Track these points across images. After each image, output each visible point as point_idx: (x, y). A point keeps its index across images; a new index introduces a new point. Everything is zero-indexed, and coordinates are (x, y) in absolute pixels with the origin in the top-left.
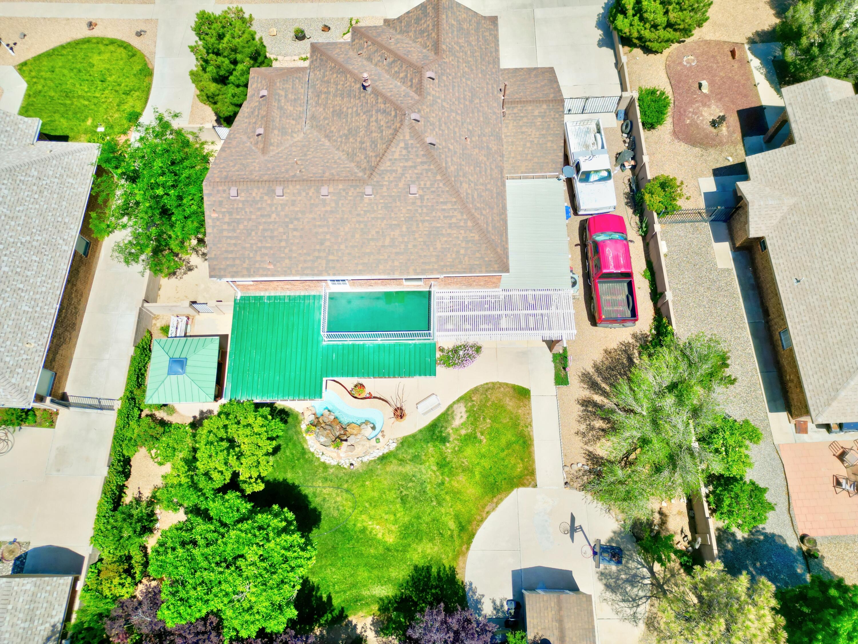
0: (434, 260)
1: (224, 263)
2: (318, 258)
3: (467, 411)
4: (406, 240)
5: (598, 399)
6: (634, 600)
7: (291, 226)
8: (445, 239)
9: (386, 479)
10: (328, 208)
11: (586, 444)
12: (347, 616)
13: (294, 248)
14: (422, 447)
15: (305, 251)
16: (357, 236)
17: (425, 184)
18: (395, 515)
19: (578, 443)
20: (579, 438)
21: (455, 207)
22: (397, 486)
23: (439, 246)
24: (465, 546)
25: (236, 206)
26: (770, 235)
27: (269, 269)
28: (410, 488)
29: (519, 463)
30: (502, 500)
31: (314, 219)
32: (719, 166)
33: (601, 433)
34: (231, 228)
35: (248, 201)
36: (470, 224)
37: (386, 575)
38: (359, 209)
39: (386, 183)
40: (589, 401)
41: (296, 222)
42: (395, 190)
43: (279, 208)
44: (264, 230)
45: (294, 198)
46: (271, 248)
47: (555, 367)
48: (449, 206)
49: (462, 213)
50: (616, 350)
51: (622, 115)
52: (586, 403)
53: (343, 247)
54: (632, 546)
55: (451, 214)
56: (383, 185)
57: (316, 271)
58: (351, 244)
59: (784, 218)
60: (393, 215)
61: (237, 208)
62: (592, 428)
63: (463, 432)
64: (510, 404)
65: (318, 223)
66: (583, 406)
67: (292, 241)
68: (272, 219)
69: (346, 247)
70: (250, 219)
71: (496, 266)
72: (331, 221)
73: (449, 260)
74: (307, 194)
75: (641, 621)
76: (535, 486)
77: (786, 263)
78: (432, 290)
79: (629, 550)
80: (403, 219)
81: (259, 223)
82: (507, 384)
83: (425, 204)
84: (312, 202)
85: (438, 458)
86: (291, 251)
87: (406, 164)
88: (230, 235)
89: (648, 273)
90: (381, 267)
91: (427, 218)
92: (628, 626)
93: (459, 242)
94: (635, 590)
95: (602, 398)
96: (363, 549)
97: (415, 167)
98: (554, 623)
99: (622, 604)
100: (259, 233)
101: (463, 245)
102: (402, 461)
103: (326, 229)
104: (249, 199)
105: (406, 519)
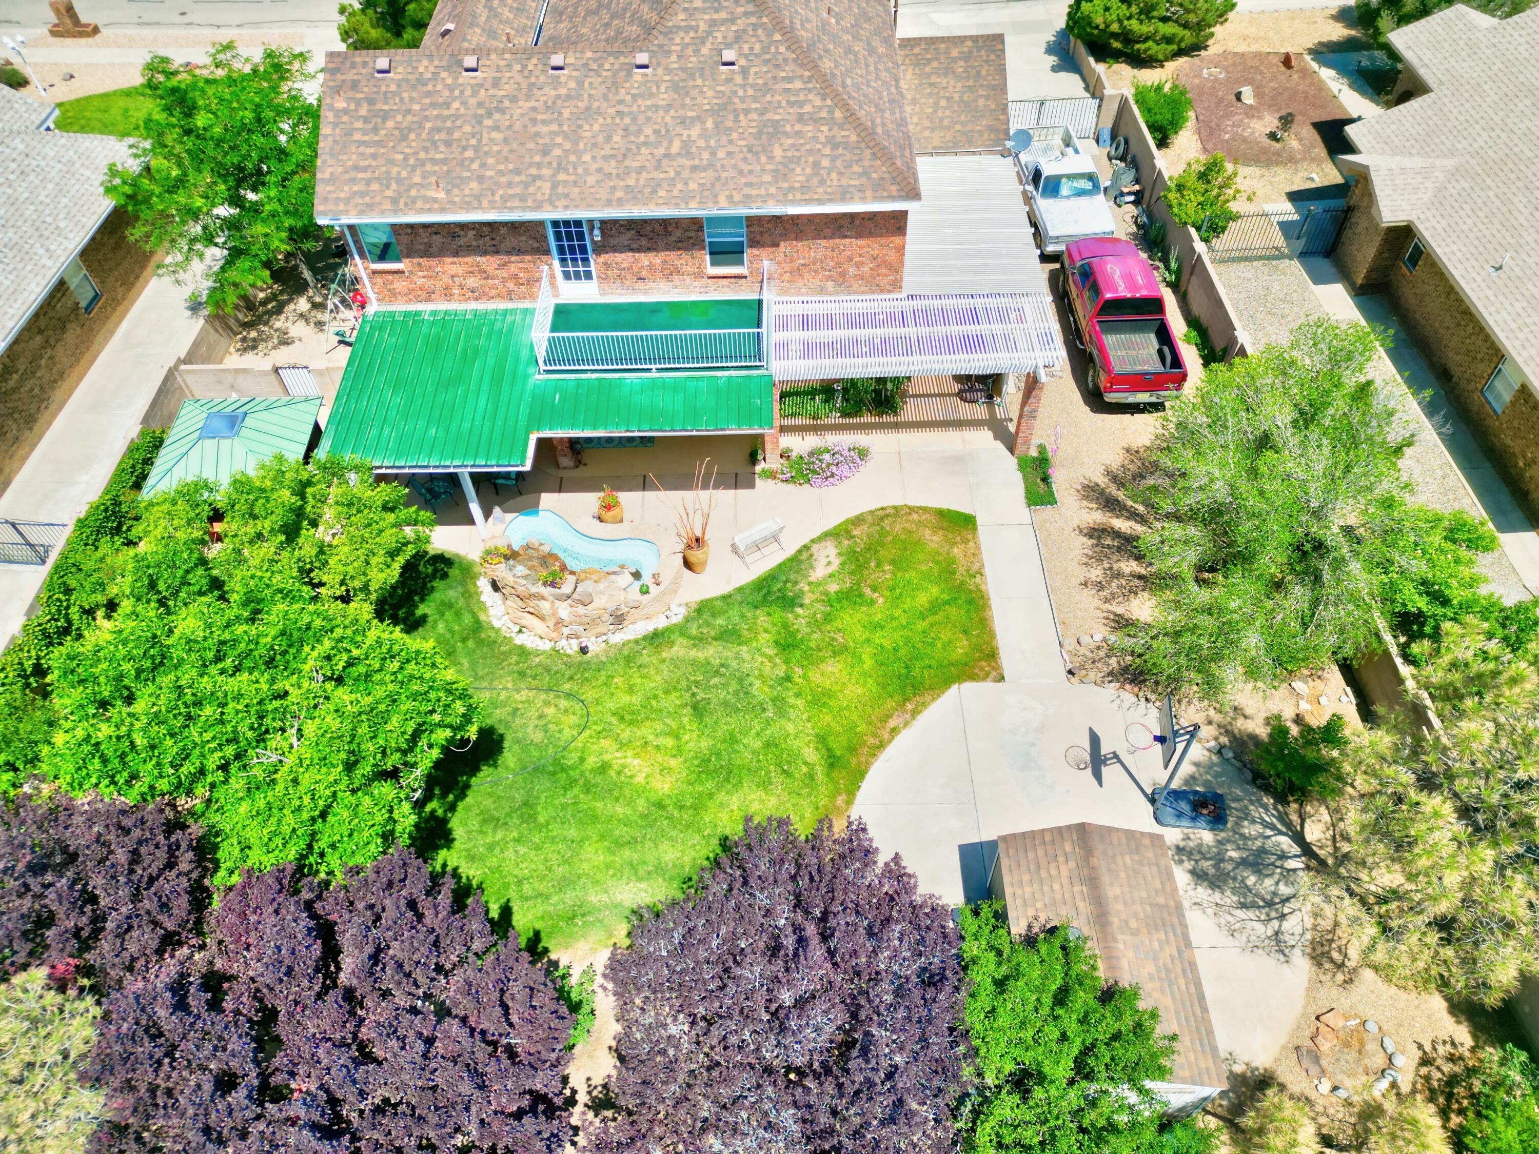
0: (767, 178)
1: (346, 188)
2: (535, 178)
3: (840, 554)
4: (712, 143)
5: (1123, 525)
6: (1270, 904)
7: (487, 122)
8: (791, 141)
9: (658, 671)
10: (563, 91)
11: (1107, 601)
12: (546, 950)
13: (490, 161)
14: (743, 616)
15: (511, 166)
16: (616, 138)
17: (751, 49)
18: (678, 738)
19: (1090, 601)
20: (1091, 592)
21: (810, 86)
22: (684, 684)
23: (778, 153)
24: (844, 797)
25: (384, 88)
26: (1422, 217)
27: (435, 200)
28: (716, 686)
29: (960, 640)
30: (925, 705)
31: (534, 109)
32: (1295, 188)
33: (1137, 582)
34: (370, 126)
35: (407, 80)
36: (838, 114)
37: (651, 859)
38: (623, 91)
39: (678, 48)
40: (1104, 530)
41: (497, 116)
42: (693, 59)
43: (468, 92)
44: (433, 130)
45: (498, 75)
46: (444, 161)
47: (1025, 479)
48: (798, 84)
49: (824, 98)
50: (1147, 448)
51: (1106, 135)
52: (1097, 533)
53: (587, 158)
54: (1244, 790)
55: (802, 97)
56: (670, 52)
57: (530, 202)
58: (603, 153)
59: (1440, 190)
60: (688, 101)
61: (385, 93)
62: (1119, 575)
63: (833, 588)
64: (933, 540)
65: (540, 117)
66: (1091, 537)
67: (486, 149)
68: (452, 111)
69: (594, 158)
70: (408, 111)
71: (894, 189)
72: (566, 113)
73: (798, 178)
74: (524, 67)
75: (1297, 952)
76: (1001, 679)
77: (1464, 249)
78: (765, 297)
79: (1237, 799)
80: (707, 107)
81: (426, 118)
82: (925, 509)
83: (751, 81)
84: (533, 80)
85: (779, 633)
86: (483, 165)
87: (715, 16)
88: (366, 138)
89: (1194, 334)
90: (662, 193)
91: (754, 106)
92: (1267, 963)
93: (819, 146)
94: (1269, 883)
95: (1132, 524)
96: (599, 805)
97: (733, 21)
98: (1077, 889)
99: (1241, 914)
100: (424, 136)
101: (827, 151)
102: (700, 641)
103: (554, 127)
104: (410, 77)
105: (705, 743)
